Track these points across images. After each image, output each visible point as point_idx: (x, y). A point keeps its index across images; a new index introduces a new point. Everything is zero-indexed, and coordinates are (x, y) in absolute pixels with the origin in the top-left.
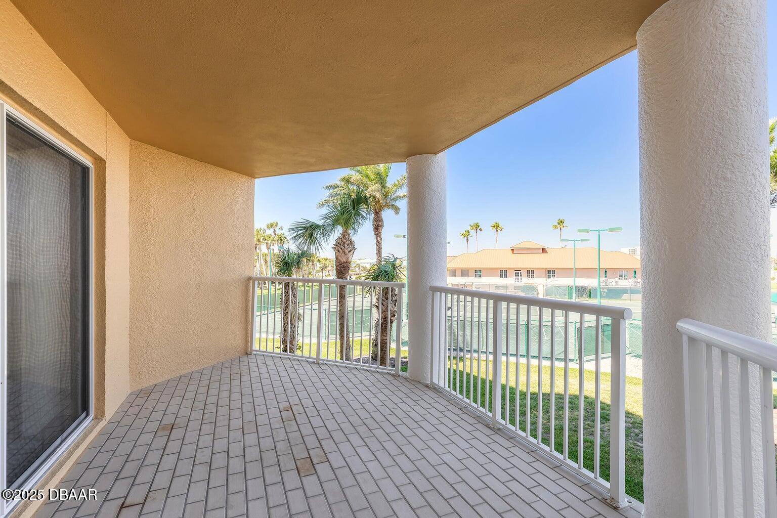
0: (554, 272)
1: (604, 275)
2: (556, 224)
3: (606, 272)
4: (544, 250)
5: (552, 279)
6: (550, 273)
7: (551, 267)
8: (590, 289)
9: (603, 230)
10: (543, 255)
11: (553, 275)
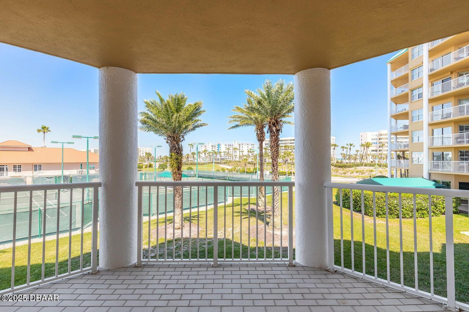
0: (40, 166)
1: (80, 167)
2: (40, 128)
3: (81, 165)
4: (30, 149)
5: (38, 172)
6: (37, 167)
7: (37, 162)
8: (71, 178)
9: (91, 138)
10: (29, 152)
11: (39, 169)
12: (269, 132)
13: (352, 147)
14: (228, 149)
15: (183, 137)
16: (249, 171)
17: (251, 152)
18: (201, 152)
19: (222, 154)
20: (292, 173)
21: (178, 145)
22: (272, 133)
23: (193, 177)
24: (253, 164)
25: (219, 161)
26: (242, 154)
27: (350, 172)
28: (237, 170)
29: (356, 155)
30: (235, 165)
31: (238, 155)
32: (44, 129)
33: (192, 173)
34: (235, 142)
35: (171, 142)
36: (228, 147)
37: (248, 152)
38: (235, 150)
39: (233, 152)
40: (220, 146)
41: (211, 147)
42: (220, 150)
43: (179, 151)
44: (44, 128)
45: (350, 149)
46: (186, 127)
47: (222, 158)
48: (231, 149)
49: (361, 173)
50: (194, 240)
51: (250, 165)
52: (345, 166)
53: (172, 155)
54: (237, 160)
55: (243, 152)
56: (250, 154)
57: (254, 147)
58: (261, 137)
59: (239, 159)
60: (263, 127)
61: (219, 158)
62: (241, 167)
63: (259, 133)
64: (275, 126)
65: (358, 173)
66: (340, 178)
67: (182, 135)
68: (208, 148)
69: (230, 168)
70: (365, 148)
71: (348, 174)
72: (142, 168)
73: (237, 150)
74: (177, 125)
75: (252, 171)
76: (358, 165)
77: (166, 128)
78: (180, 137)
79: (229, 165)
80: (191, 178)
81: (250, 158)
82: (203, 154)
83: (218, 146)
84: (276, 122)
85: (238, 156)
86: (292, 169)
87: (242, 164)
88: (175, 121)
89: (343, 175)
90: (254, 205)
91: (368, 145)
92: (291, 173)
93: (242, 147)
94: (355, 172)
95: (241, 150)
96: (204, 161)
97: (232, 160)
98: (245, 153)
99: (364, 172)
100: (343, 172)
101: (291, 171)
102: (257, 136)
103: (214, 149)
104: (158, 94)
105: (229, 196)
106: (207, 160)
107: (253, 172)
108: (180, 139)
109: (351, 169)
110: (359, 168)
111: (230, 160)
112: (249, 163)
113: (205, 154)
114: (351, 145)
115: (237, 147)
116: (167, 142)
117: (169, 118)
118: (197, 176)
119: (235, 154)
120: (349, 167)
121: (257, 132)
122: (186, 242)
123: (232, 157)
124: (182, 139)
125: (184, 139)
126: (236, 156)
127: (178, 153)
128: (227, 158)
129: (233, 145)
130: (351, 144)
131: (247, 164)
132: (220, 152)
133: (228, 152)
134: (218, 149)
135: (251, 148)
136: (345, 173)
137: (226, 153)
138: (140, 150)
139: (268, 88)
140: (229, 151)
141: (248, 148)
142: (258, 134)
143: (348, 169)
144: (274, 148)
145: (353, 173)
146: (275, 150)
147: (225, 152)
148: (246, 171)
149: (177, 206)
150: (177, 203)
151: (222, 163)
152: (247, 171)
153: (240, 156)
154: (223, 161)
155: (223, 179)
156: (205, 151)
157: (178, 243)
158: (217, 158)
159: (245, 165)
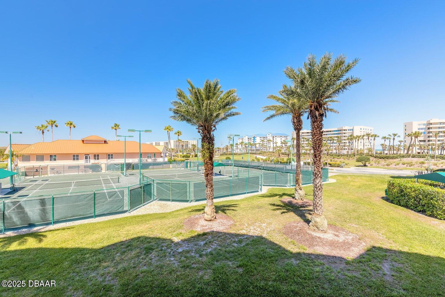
0: (112, 155)
1: (140, 157)
2: (113, 126)
4: (105, 142)
5: (110, 160)
6: (110, 156)
7: (109, 152)
8: (133, 165)
9: (143, 131)
10: (105, 144)
11: (111, 157)
12: (310, 118)
13: (396, 137)
14: (263, 141)
15: (214, 127)
16: (283, 161)
17: (284, 143)
18: (239, 144)
19: (257, 145)
20: (328, 164)
21: (210, 134)
22: (314, 119)
23: (231, 166)
24: (286, 154)
25: (255, 152)
26: (276, 145)
27: (394, 164)
28: (271, 160)
29: (399, 146)
30: (269, 156)
31: (272, 146)
32: (116, 127)
33: (230, 162)
34: (269, 135)
35: (203, 131)
36: (262, 139)
37: (282, 143)
38: (269, 142)
39: (267, 144)
40: (255, 139)
41: (247, 139)
42: (256, 142)
43: (211, 140)
44: (116, 125)
45: (394, 139)
46: (217, 116)
47: (257, 149)
48: (266, 141)
49: (409, 165)
50: (225, 236)
51: (284, 156)
52: (388, 157)
53: (203, 145)
54: (271, 150)
55: (276, 143)
56: (284, 145)
57: (287, 139)
58: (298, 125)
59: (273, 150)
60: (300, 115)
61: (255, 149)
62: (275, 157)
63: (295, 121)
64: (318, 110)
65: (406, 165)
66: (382, 169)
67: (214, 124)
68: (245, 141)
69: (264, 158)
70: (413, 138)
71: (393, 166)
72: (189, 157)
73: (271, 142)
74: (208, 113)
75: (286, 161)
76: (403, 157)
77: (197, 117)
78: (212, 126)
79: (264, 156)
80: (228, 167)
81: (283, 149)
82: (240, 145)
83: (253, 139)
84: (319, 105)
85: (272, 148)
86: (327, 160)
87: (275, 154)
88: (206, 109)
89: (387, 166)
90: (290, 197)
91: (417, 135)
92: (326, 163)
93: (276, 139)
94: (400, 164)
95: (275, 142)
96: (241, 152)
97: (266, 151)
98: (279, 144)
99: (413, 163)
100: (386, 164)
101: (326, 161)
102: (293, 124)
103: (250, 141)
104: (189, 83)
105: (264, 185)
106: (244, 151)
107: (287, 163)
108: (211, 129)
109: (394, 160)
110: (405, 160)
111: (265, 151)
112: (283, 154)
113: (242, 145)
114: (395, 135)
115: (271, 139)
116: (199, 132)
117: (200, 107)
118: (233, 165)
119: (269, 146)
120: (392, 158)
121: (294, 121)
122: (216, 237)
123: (266, 149)
124: (213, 128)
125: (216, 129)
126: (270, 147)
127: (209, 143)
128: (262, 149)
129: (267, 137)
130: (396, 133)
131: (281, 155)
132: (255, 144)
133: (262, 143)
134: (253, 141)
135: (284, 139)
136: (388, 165)
137: (261, 145)
138: (189, 143)
139: (310, 65)
140: (264, 143)
141: (281, 140)
142: (294, 123)
143: (391, 160)
144: (317, 136)
145: (398, 164)
146: (317, 138)
147: (259, 144)
148: (279, 161)
149: (208, 197)
150: (208, 194)
151: (257, 153)
152: (281, 161)
153: (273, 147)
154: (258, 152)
155: (257, 169)
156: (242, 143)
157: (208, 238)
158: (253, 149)
159: (279, 155)
